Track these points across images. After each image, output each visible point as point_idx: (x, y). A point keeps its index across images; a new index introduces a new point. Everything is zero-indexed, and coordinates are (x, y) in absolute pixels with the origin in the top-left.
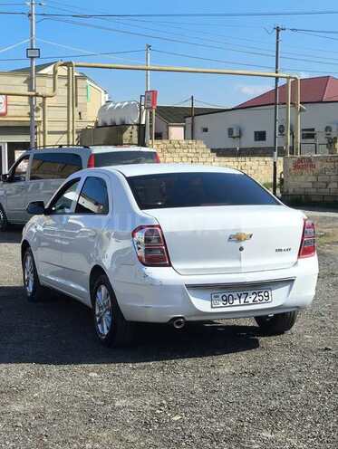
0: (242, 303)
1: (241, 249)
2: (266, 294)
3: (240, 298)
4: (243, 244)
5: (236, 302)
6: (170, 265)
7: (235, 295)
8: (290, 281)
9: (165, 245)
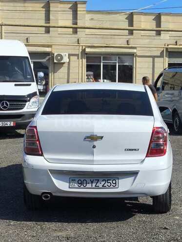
0: (94, 186)
1: (94, 147)
2: (114, 182)
3: (92, 183)
4: (95, 143)
5: (89, 185)
6: (42, 155)
7: (88, 180)
8: (134, 174)
9: (39, 140)
